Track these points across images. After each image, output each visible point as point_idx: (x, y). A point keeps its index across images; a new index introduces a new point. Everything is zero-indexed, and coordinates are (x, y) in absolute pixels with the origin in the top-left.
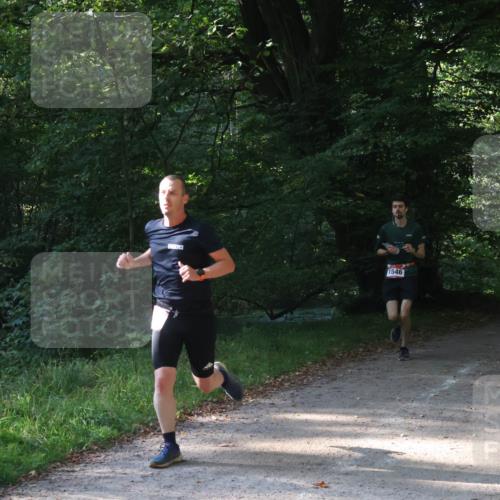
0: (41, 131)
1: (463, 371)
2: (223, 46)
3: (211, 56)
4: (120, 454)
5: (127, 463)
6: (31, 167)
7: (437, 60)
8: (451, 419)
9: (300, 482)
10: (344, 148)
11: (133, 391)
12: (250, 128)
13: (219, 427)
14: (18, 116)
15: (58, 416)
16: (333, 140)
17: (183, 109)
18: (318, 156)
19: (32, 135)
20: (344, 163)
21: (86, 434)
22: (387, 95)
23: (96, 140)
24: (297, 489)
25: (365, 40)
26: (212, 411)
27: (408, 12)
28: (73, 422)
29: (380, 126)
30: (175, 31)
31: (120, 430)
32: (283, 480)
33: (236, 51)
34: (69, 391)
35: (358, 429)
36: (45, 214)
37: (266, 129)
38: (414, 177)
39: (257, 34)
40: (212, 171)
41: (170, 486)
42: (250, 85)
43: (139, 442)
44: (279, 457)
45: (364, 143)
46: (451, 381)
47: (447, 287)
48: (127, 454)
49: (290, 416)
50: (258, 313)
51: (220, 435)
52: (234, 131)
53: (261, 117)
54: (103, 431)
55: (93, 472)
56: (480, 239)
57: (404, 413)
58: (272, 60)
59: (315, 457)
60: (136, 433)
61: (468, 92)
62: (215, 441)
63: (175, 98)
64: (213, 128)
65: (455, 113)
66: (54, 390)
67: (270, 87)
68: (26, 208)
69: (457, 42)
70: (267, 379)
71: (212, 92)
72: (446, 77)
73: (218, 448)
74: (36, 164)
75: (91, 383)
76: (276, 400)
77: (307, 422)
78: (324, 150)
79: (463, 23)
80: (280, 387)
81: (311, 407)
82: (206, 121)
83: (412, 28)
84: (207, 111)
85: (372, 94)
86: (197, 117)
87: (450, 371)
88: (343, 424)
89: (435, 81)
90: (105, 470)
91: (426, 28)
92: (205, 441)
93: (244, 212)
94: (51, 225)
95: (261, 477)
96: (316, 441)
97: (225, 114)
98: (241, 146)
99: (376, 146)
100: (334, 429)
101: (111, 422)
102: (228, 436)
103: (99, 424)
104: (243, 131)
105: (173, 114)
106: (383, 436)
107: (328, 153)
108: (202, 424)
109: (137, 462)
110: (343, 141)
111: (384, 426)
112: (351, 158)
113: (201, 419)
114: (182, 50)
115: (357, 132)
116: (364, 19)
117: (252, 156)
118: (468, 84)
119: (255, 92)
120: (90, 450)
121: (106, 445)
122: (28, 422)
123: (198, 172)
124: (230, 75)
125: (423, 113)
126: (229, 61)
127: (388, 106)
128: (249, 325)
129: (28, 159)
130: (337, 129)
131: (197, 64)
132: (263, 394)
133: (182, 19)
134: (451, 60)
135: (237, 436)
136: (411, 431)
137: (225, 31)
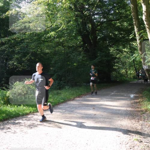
0: (54, 57)
1: (114, 92)
2: (79, 45)
3: (78, 47)
4: (65, 104)
5: (66, 105)
6: (52, 62)
7: (110, 47)
8: (113, 99)
9: (91, 108)
10: (97, 60)
11: (66, 95)
12: (83, 57)
13: (79, 100)
14: (50, 55)
15: (56, 98)
16: (95, 58)
17: (74, 54)
18: (94, 61)
19: (52, 58)
20: (97, 62)
21: (60, 101)
22: (103, 52)
23: (62, 58)
24: (90, 109)
25: (100, 44)
26: (78, 98)
27: (106, 41)
28: (58, 99)
29: (102, 57)
30: (73, 43)
31: (64, 100)
32: (88, 108)
33: (81, 46)
34: (57, 95)
35: (99, 101)
36: (54, 69)
37: (86, 57)
38: (107, 64)
39: (84, 43)
40: (78, 63)
41: (72, 109)
42: (83, 51)
43: (67, 102)
44: (88, 104)
45: (100, 59)
46: (113, 93)
47: (112, 80)
48: (66, 104)
49: (89, 99)
50: (84, 84)
51: (79, 101)
52: (81, 57)
53: (85, 55)
54: (62, 101)
55: (61, 106)
56: (117, 73)
57: (106, 98)
58: (87, 47)
59: (93, 104)
60: (67, 101)
61: (115, 52)
62: (78, 102)
63: (73, 53)
64: (78, 57)
65: (113, 55)
66: (55, 94)
67: (86, 51)
68: (51, 68)
69: (113, 45)
70: (86, 93)
71: (78, 52)
72: (112, 50)
73: (79, 103)
74: (53, 62)
75: (60, 94)
76: (87, 96)
77: (92, 100)
78: (94, 60)
79: (114, 42)
80: (88, 94)
81: (92, 97)
82: (77, 56)
83: (107, 43)
84: (77, 54)
85: (101, 52)
86: (76, 55)
87: (112, 92)
88: (97, 100)
89: (110, 50)
90: (62, 106)
91: (108, 43)
92: (77, 102)
93: (82, 69)
94: (55, 71)
95: (85, 107)
96: (93, 102)
97: (80, 55)
98: (82, 59)
99: (102, 59)
100: (96, 100)
101: (63, 99)
102: (80, 101)
103: (62, 99)
104: (82, 57)
105: (72, 55)
106: (103, 101)
107: (95, 60)
108: (76, 100)
109: (67, 105)
110: (97, 59)
111: (103, 100)
112: (98, 61)
113: (76, 99)
114: (74, 46)
115: (99, 57)
116: (100, 41)
117: (84, 61)
118: (115, 51)
119: (84, 52)
120: (60, 103)
121: (63, 102)
122: (51, 99)
123: (76, 63)
124: (81, 49)
125: (108, 55)
126: (80, 47)
127: (104, 54)
128: (83, 85)
129: (52, 61)
130: (96, 57)
131: (76, 48)
132: (86, 95)
133: (74, 41)
134: (112, 47)
135: (82, 101)
136: (107, 101)
137: (80, 43)
